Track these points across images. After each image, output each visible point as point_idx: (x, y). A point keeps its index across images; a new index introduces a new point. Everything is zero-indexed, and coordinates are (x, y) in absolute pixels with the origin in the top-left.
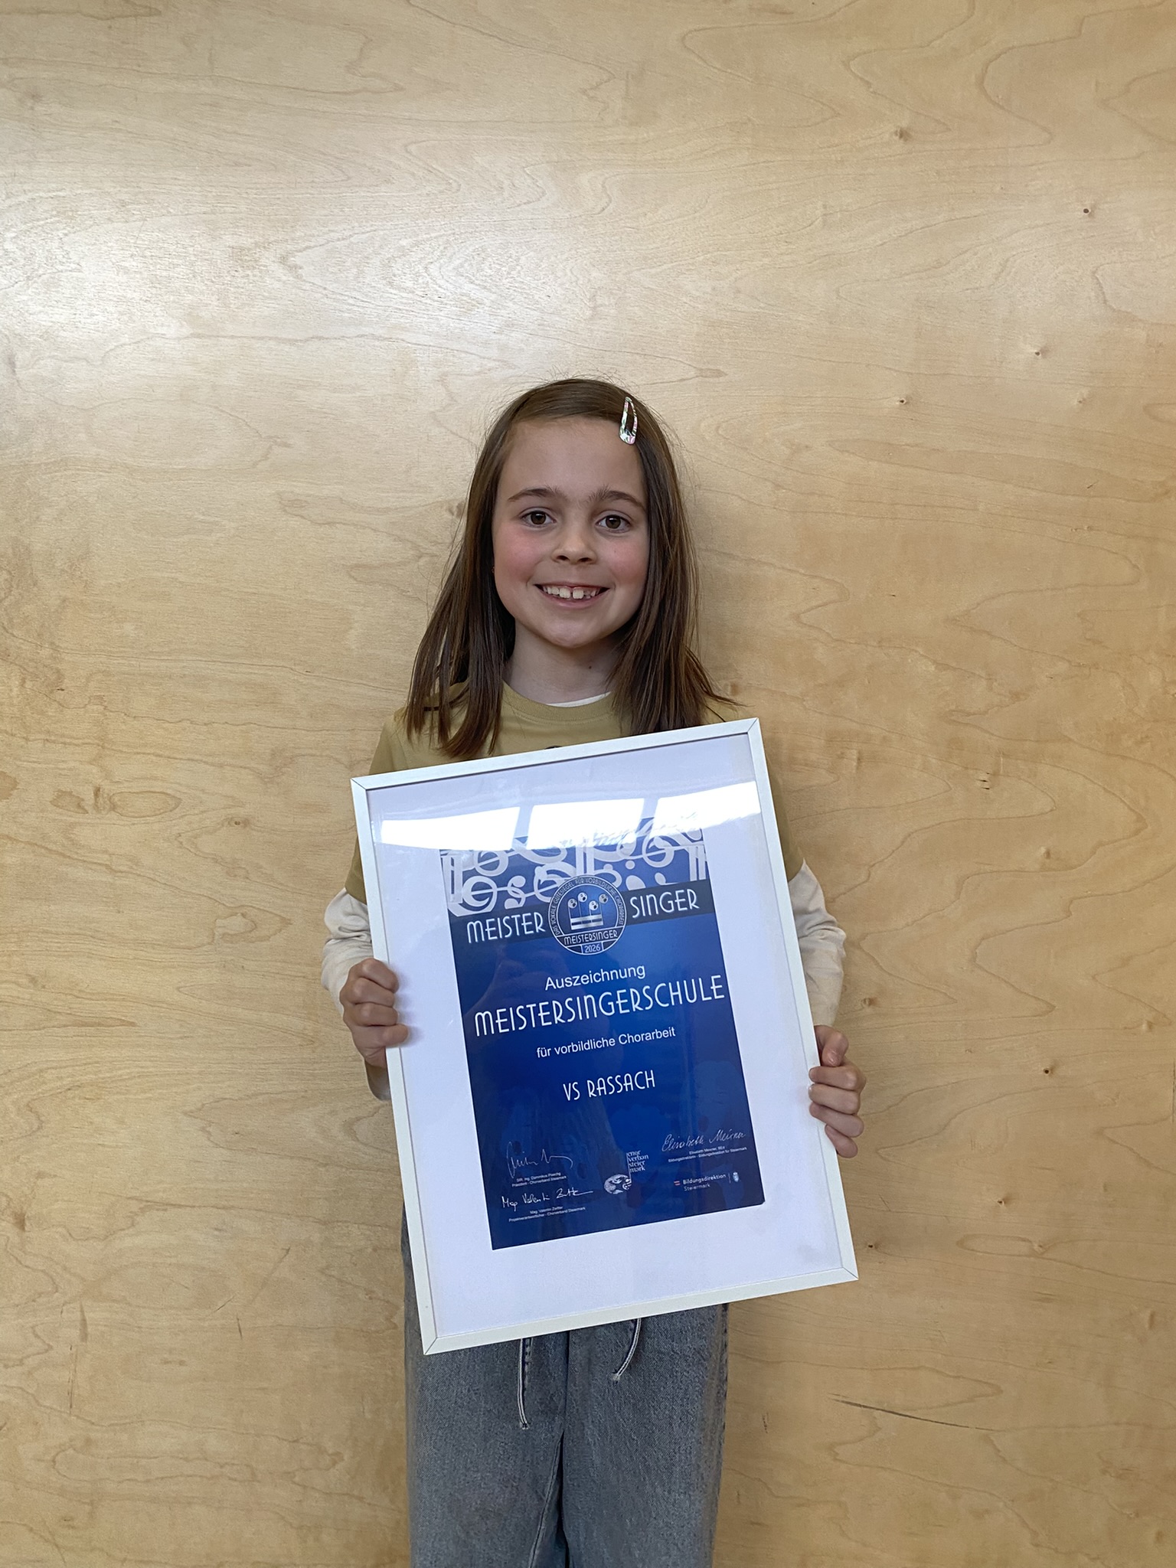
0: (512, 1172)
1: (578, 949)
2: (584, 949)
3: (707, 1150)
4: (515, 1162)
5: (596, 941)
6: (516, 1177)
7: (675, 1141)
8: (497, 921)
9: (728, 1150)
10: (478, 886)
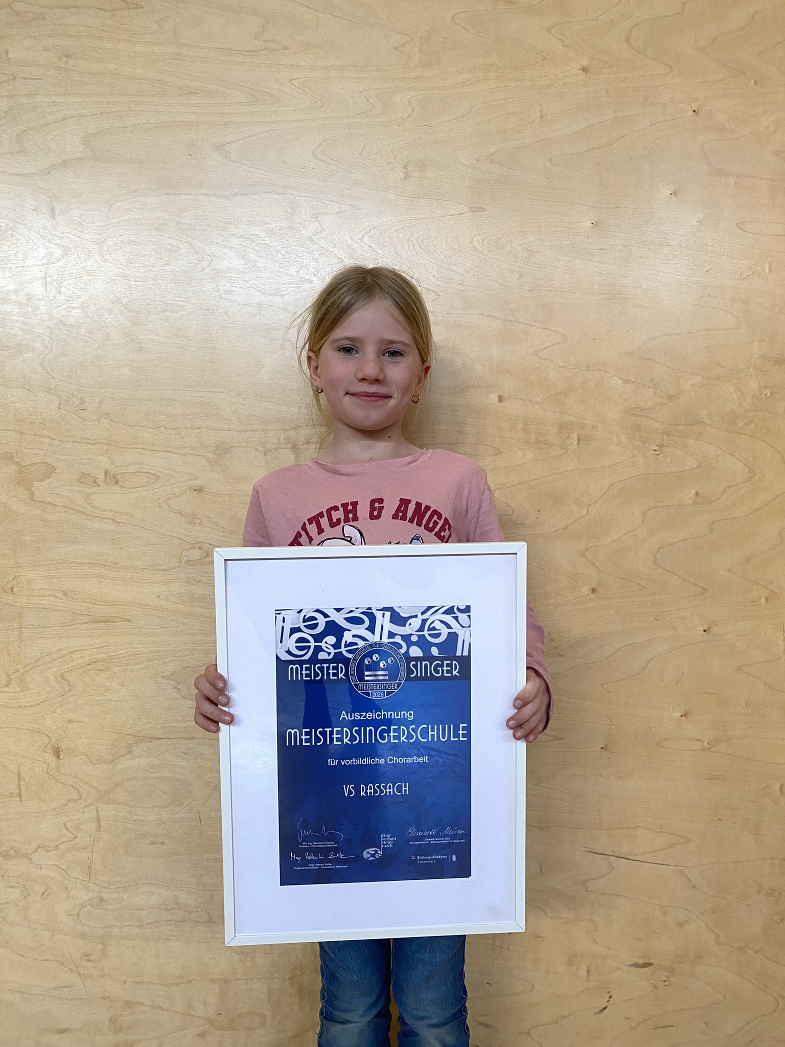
0: (300, 839)
1: (368, 694)
2: (372, 695)
3: (436, 839)
4: (303, 832)
5: (381, 690)
6: (302, 841)
7: (417, 831)
8: (311, 667)
9: (452, 840)
10: (300, 640)
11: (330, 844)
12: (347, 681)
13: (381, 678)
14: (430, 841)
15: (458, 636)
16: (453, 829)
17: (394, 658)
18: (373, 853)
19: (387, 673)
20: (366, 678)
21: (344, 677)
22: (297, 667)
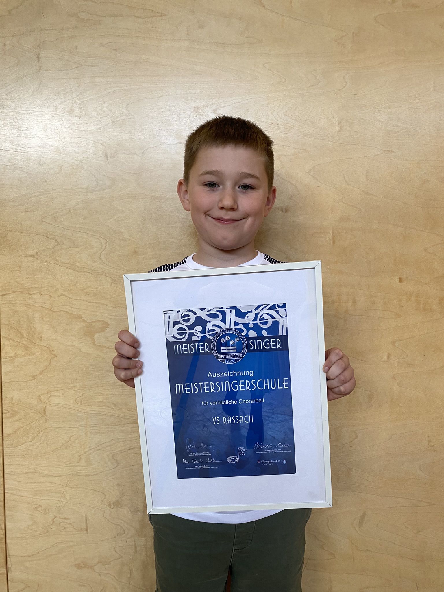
0: (188, 450)
1: (224, 361)
3: (273, 450)
4: (189, 446)
5: (232, 358)
6: (189, 452)
7: (260, 445)
8: (187, 345)
9: (282, 451)
10: (180, 329)
11: (207, 454)
12: (211, 353)
13: (231, 351)
14: (269, 451)
15: (279, 322)
16: (282, 443)
17: (239, 338)
18: (233, 459)
19: (235, 347)
20: (222, 351)
21: (208, 351)
22: (180, 346)
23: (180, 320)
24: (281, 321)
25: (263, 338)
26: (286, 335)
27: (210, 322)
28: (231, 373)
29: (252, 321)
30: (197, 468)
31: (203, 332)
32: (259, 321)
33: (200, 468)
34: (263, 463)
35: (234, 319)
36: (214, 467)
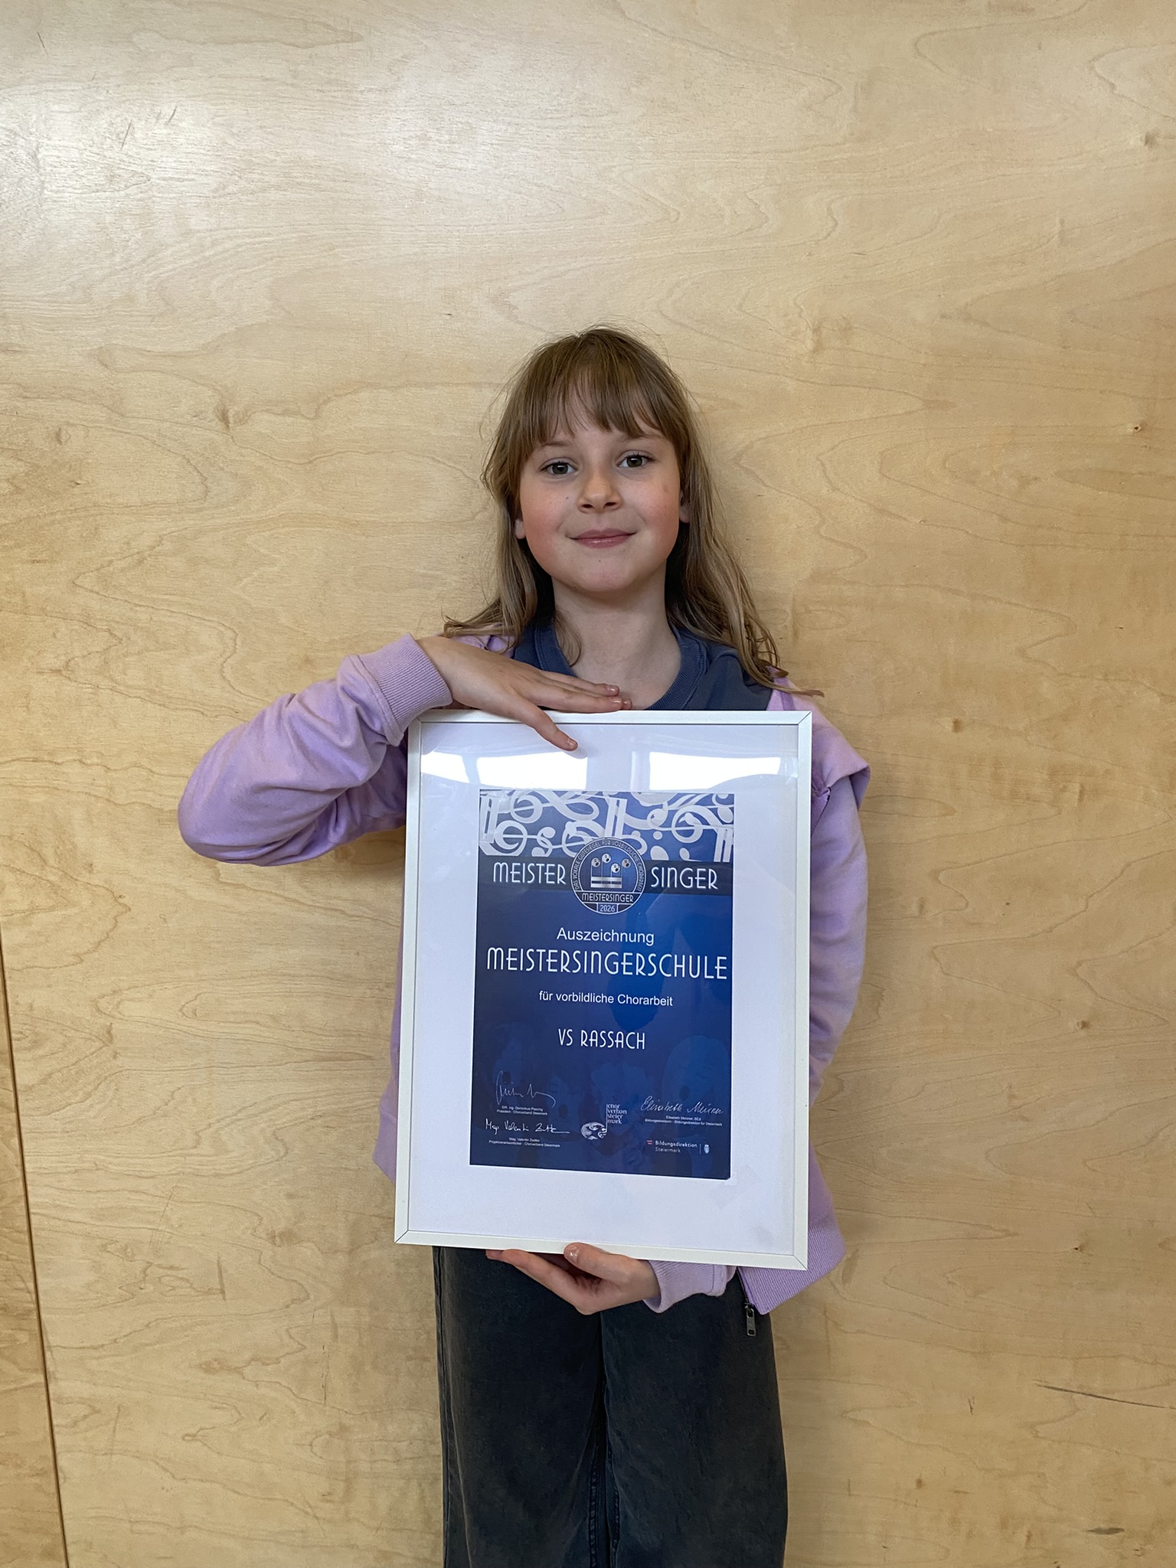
0: (499, 1099)
1: (594, 907)
2: (600, 908)
3: (682, 1118)
4: (503, 1091)
5: (612, 902)
6: (502, 1104)
7: (655, 1103)
8: (522, 866)
9: (703, 1122)
10: (509, 831)
11: (538, 1112)
12: (569, 887)
13: (612, 886)
14: (673, 1120)
15: (716, 834)
16: (705, 1105)
17: (630, 860)
18: (595, 1129)
19: (620, 880)
20: (593, 885)
21: (563, 882)
22: (505, 866)
23: (513, 812)
24: (721, 831)
25: (680, 864)
26: (728, 861)
27: (573, 821)
28: (607, 935)
29: (661, 826)
30: (514, 1143)
31: (556, 840)
32: (676, 826)
33: (520, 1144)
34: (660, 1146)
35: (623, 818)
36: (550, 1145)
